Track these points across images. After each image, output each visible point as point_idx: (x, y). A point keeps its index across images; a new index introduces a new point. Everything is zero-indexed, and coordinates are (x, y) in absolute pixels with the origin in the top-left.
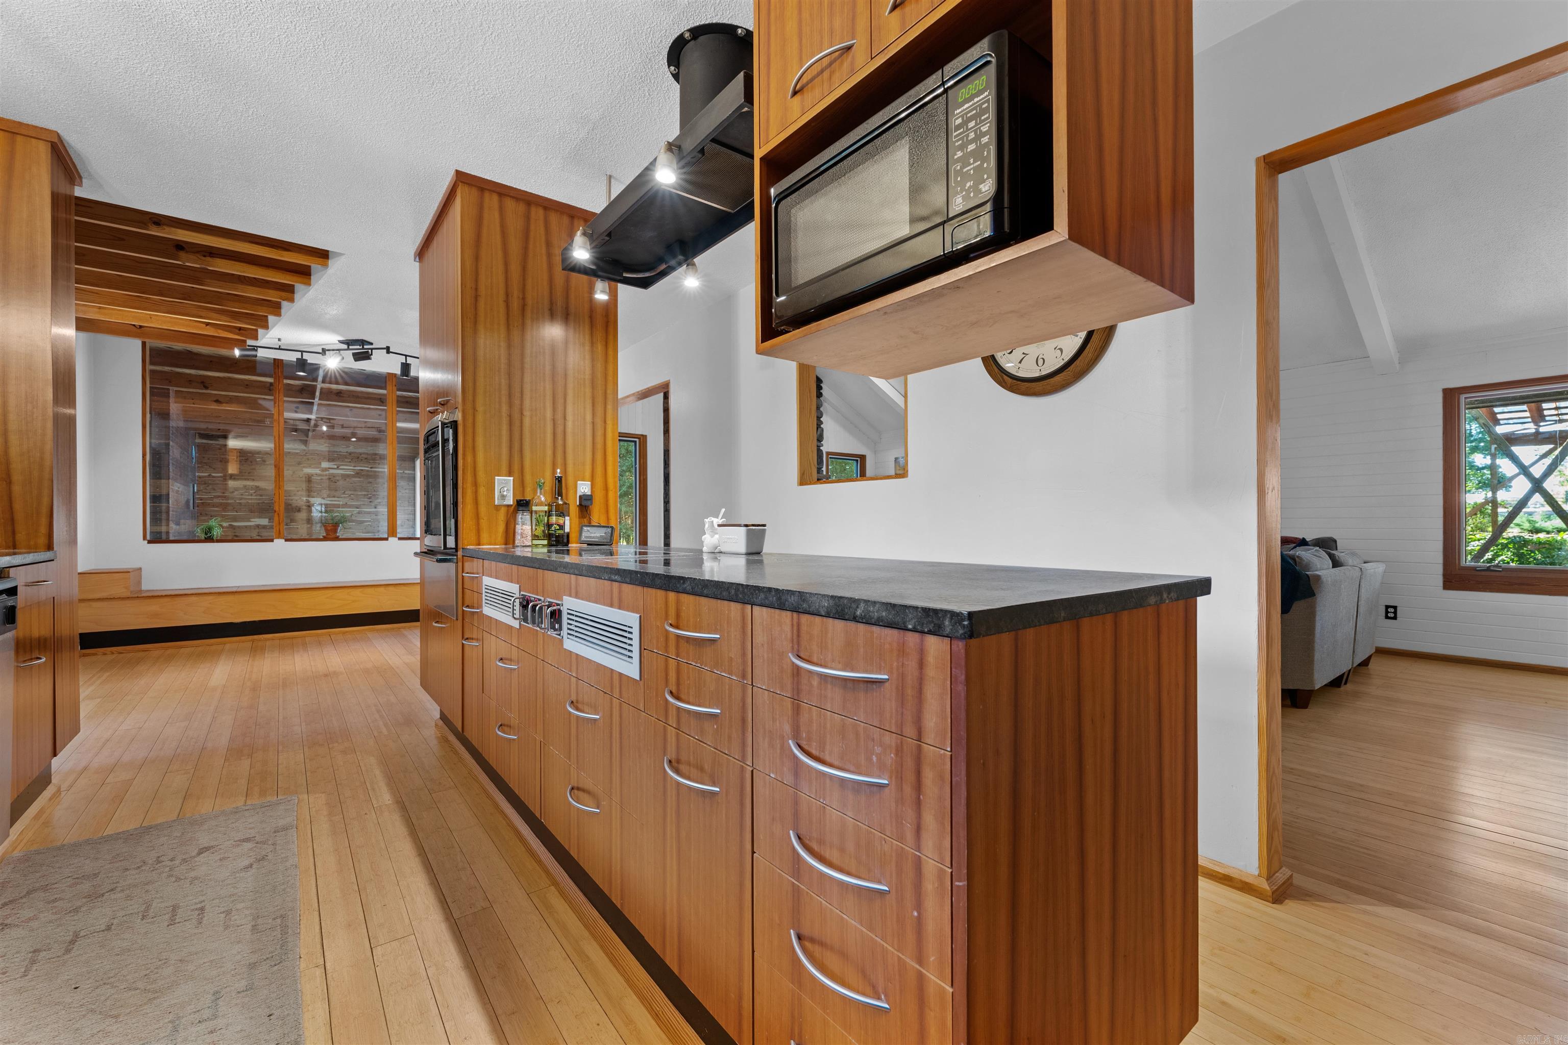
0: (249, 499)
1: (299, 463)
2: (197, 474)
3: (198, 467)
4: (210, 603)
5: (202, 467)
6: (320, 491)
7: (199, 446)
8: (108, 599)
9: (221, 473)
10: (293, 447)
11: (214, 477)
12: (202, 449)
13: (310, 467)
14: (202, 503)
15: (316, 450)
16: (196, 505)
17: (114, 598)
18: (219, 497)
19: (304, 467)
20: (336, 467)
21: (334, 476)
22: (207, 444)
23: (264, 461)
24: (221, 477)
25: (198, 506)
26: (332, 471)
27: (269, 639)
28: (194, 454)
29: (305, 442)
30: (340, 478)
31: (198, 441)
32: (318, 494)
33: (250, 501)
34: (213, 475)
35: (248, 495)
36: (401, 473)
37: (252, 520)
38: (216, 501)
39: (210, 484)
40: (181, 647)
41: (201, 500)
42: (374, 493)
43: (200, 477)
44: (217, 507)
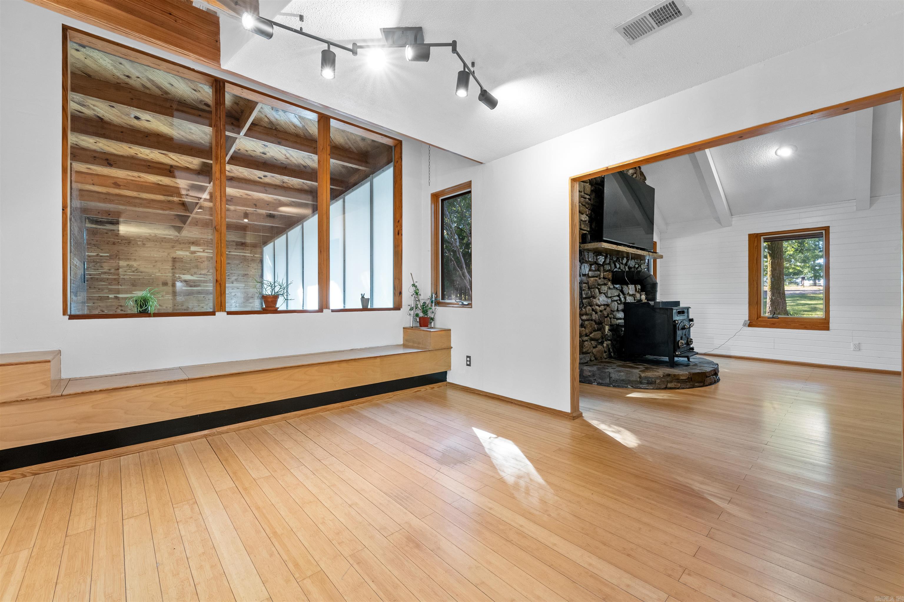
0: (132, 275)
1: (173, 247)
2: (87, 254)
3: (88, 248)
4: (157, 396)
5: (91, 248)
6: (190, 269)
7: (88, 230)
8: (17, 401)
9: (108, 253)
10: (169, 233)
11: (101, 256)
12: (92, 233)
13: (182, 250)
14: (91, 278)
15: (187, 237)
16: (86, 280)
17: (27, 400)
18: (105, 273)
19: (177, 250)
20: (202, 250)
21: (201, 257)
22: (96, 228)
23: (144, 244)
24: (107, 256)
25: (87, 281)
26: (199, 254)
27: (222, 433)
28: (85, 236)
29: (179, 229)
30: (206, 259)
31: (89, 225)
32: (188, 271)
33: (132, 277)
34: (101, 254)
35: (130, 272)
36: (252, 257)
37: (133, 292)
38: (103, 276)
39: (98, 262)
40: (120, 455)
41: (90, 275)
42: (231, 272)
43: (89, 256)
44: (104, 282)
